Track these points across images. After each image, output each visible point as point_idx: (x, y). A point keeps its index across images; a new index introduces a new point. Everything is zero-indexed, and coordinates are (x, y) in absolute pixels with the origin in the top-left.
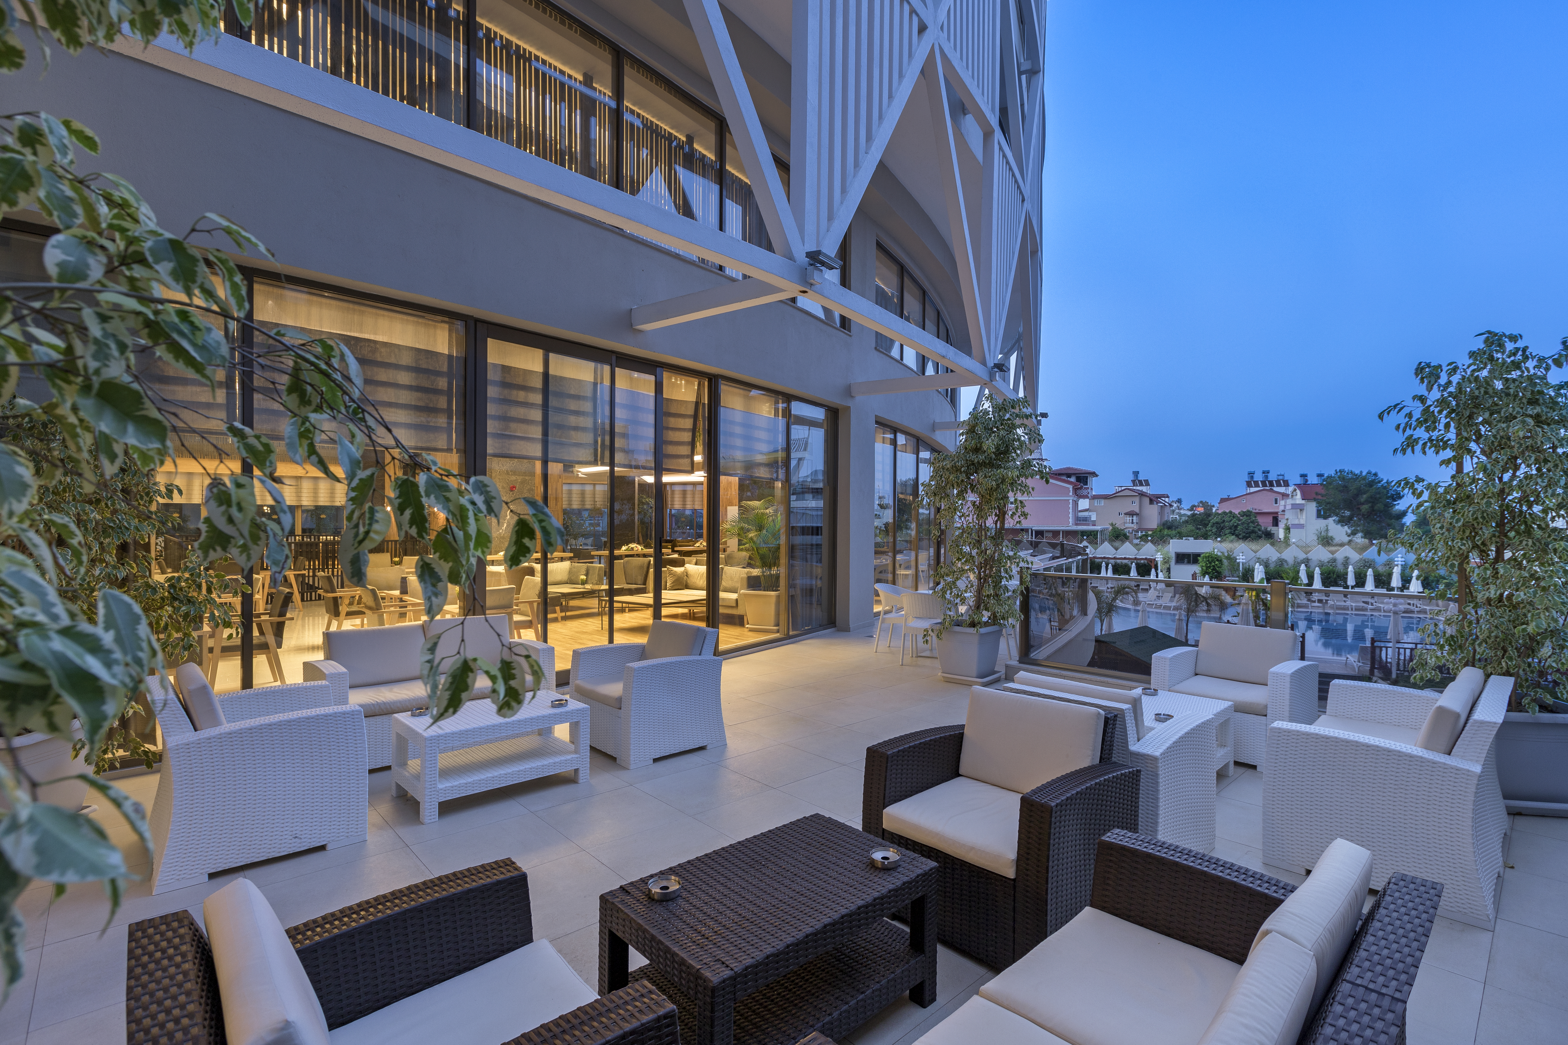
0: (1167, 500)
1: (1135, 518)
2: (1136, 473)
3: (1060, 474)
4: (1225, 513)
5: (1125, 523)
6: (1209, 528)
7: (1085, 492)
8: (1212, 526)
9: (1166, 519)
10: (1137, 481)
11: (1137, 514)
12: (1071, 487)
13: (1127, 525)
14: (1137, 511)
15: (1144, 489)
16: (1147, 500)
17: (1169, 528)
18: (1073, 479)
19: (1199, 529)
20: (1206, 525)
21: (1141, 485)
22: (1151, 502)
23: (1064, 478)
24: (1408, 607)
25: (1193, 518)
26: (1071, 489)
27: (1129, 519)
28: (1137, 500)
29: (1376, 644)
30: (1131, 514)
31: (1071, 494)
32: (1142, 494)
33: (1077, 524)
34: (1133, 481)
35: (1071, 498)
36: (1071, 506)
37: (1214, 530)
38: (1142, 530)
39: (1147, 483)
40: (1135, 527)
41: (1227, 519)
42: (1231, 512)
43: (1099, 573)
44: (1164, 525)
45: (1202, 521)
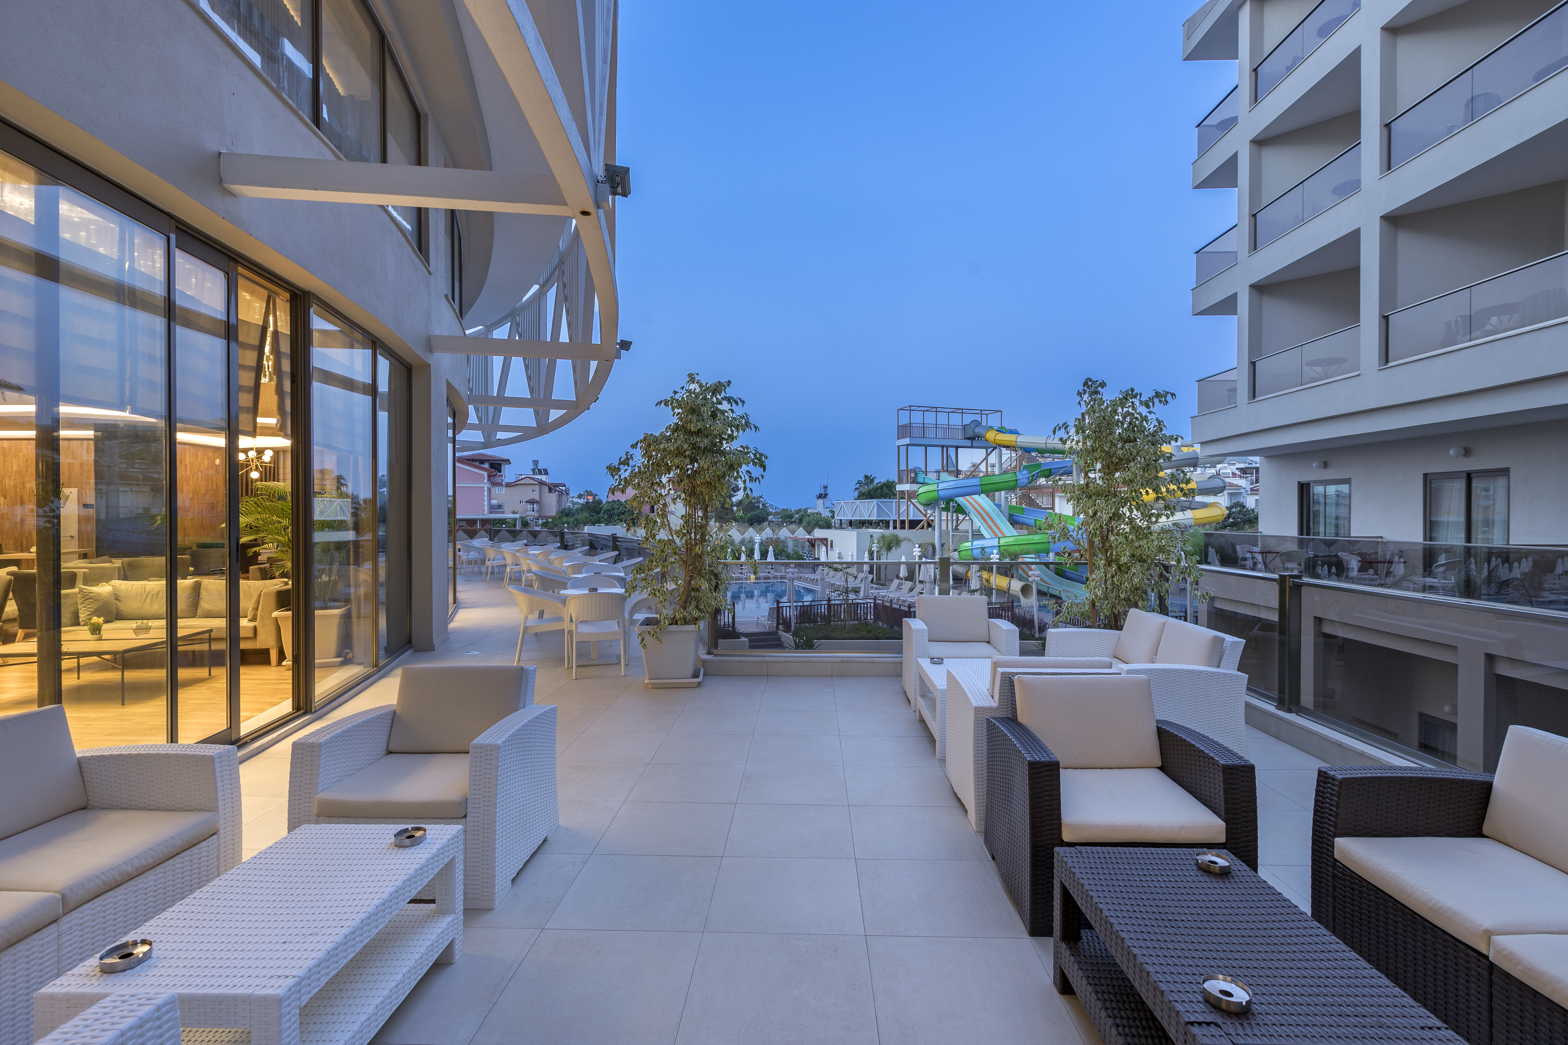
0: (564, 488)
1: (535, 506)
2: (536, 462)
3: (473, 460)
4: (614, 501)
5: (526, 511)
6: (601, 515)
7: (498, 480)
8: (604, 514)
9: (563, 507)
10: (537, 470)
11: (537, 502)
12: (485, 474)
13: (529, 513)
14: (538, 499)
15: (543, 478)
16: (546, 489)
17: (567, 515)
18: (486, 466)
19: (593, 516)
20: (598, 513)
21: (540, 473)
22: (550, 490)
23: (477, 464)
24: (767, 574)
25: (587, 506)
26: (486, 476)
27: (530, 506)
28: (537, 488)
29: (780, 605)
30: (532, 502)
31: (486, 481)
32: (542, 483)
33: (490, 512)
34: (533, 470)
35: (486, 486)
36: (486, 493)
37: (606, 517)
38: (542, 517)
39: (546, 472)
40: (535, 514)
41: (616, 507)
42: (618, 501)
43: (766, 559)
44: (562, 512)
45: (594, 508)
